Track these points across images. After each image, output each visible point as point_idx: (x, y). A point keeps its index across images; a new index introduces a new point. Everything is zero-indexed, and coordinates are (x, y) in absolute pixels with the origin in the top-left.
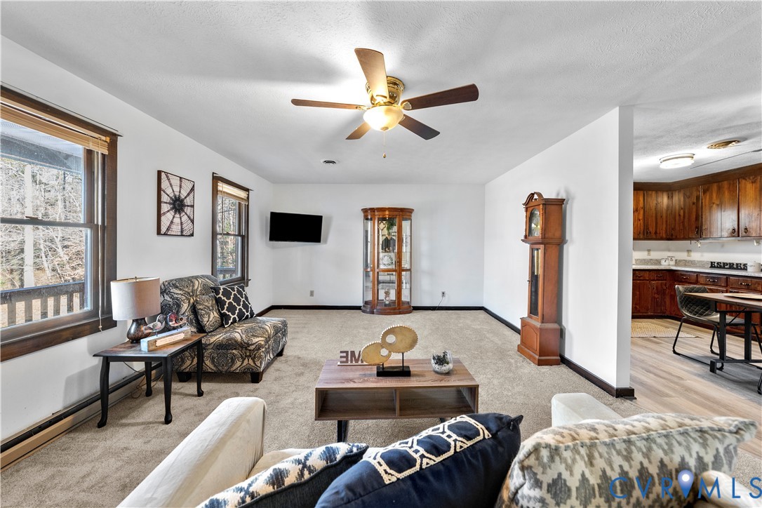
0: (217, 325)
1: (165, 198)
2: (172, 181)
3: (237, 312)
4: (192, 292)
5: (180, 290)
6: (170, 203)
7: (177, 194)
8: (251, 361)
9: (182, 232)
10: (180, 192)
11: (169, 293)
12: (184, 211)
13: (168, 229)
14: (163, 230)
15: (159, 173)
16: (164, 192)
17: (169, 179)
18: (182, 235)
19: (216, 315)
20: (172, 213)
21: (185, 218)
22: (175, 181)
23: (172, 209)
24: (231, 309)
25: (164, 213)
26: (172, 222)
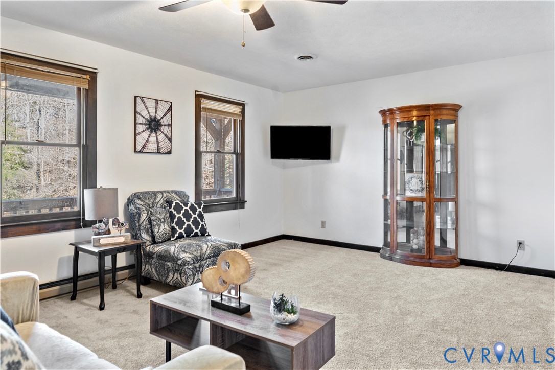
0: (166, 237)
1: (140, 120)
2: (147, 104)
3: (185, 227)
4: (153, 204)
5: (142, 201)
6: (145, 124)
7: (153, 115)
8: (179, 276)
9: (158, 149)
10: (156, 113)
11: (134, 203)
12: (160, 130)
13: (143, 147)
14: (139, 148)
15: (136, 97)
16: (139, 114)
17: (144, 103)
18: (158, 153)
19: (166, 227)
20: (148, 132)
21: (161, 137)
22: (151, 104)
23: (147, 129)
24: (180, 223)
25: (140, 133)
26: (147, 141)
